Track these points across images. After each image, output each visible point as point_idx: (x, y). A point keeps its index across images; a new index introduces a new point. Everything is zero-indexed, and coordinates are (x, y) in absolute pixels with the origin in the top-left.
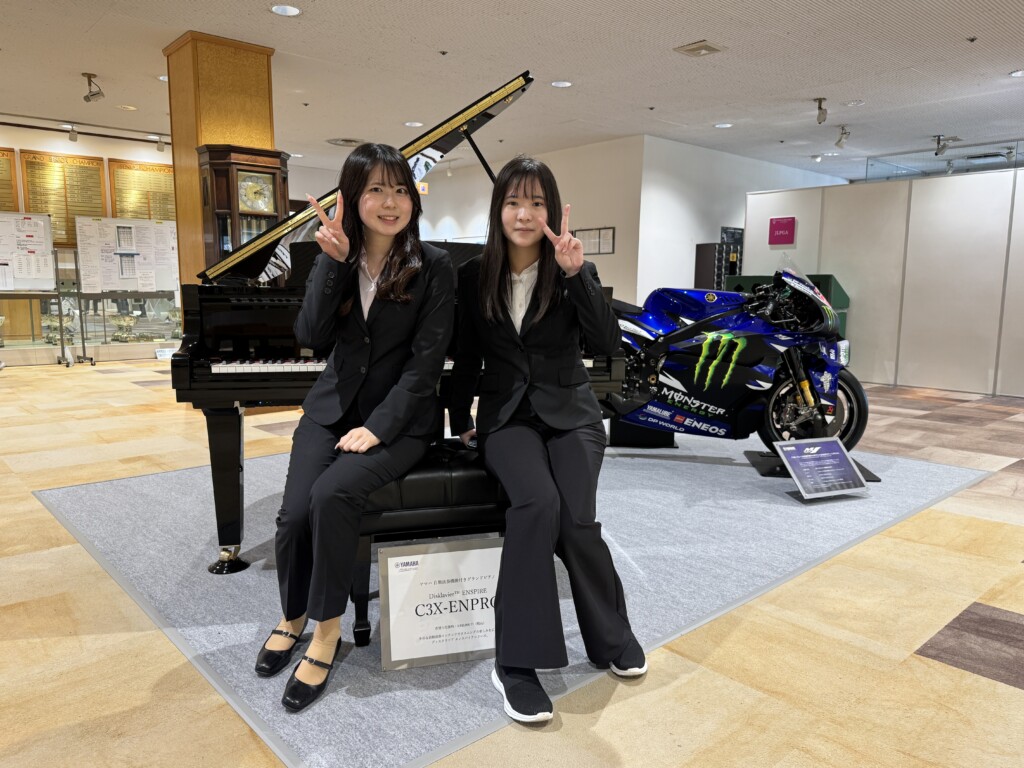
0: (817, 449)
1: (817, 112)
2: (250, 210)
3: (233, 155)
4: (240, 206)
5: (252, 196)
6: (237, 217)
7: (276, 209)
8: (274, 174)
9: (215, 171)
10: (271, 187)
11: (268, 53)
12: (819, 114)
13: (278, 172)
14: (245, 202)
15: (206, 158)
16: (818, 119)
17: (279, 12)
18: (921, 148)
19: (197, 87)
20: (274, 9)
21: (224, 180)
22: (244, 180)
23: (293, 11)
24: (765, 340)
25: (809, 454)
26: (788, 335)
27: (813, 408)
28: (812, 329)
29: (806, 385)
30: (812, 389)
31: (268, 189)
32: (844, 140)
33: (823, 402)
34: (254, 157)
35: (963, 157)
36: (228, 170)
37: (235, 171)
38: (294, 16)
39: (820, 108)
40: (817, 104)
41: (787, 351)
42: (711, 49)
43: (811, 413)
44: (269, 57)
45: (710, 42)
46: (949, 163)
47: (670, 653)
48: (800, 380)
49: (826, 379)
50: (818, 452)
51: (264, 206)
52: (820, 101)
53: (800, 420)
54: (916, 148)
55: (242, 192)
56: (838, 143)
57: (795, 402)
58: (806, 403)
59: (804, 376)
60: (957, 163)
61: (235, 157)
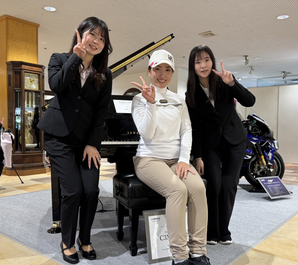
0: (272, 180)
1: (245, 61)
2: (29, 89)
3: (23, 65)
4: (25, 87)
5: (30, 83)
6: (24, 91)
7: (39, 89)
8: (39, 75)
9: (15, 72)
10: (38, 79)
11: (37, 26)
12: (246, 61)
13: (41, 73)
14: (27, 85)
15: (11, 66)
16: (246, 63)
17: (47, 10)
18: (277, 76)
19: (7, 38)
20: (45, 8)
21: (19, 76)
22: (27, 76)
23: (53, 9)
24: (248, 140)
25: (270, 182)
26: (257, 138)
27: (266, 166)
28: (265, 136)
29: (263, 157)
30: (265, 158)
31: (36, 80)
32: (252, 72)
33: (269, 164)
34: (31, 67)
35: (290, 80)
36: (21, 72)
37: (24, 72)
38: (53, 12)
39: (246, 59)
40: (245, 58)
41: (256, 144)
42: (212, 35)
43: (265, 168)
44: (37, 27)
45: (212, 32)
46: (285, 82)
47: (256, 252)
48: (260, 155)
49: (270, 155)
50: (273, 182)
51: (35, 87)
52: (246, 56)
53: (261, 170)
54: (275, 76)
55: (26, 81)
56: (250, 73)
57: (259, 164)
58: (263, 164)
59: (262, 154)
60: (288, 82)
61: (24, 67)
